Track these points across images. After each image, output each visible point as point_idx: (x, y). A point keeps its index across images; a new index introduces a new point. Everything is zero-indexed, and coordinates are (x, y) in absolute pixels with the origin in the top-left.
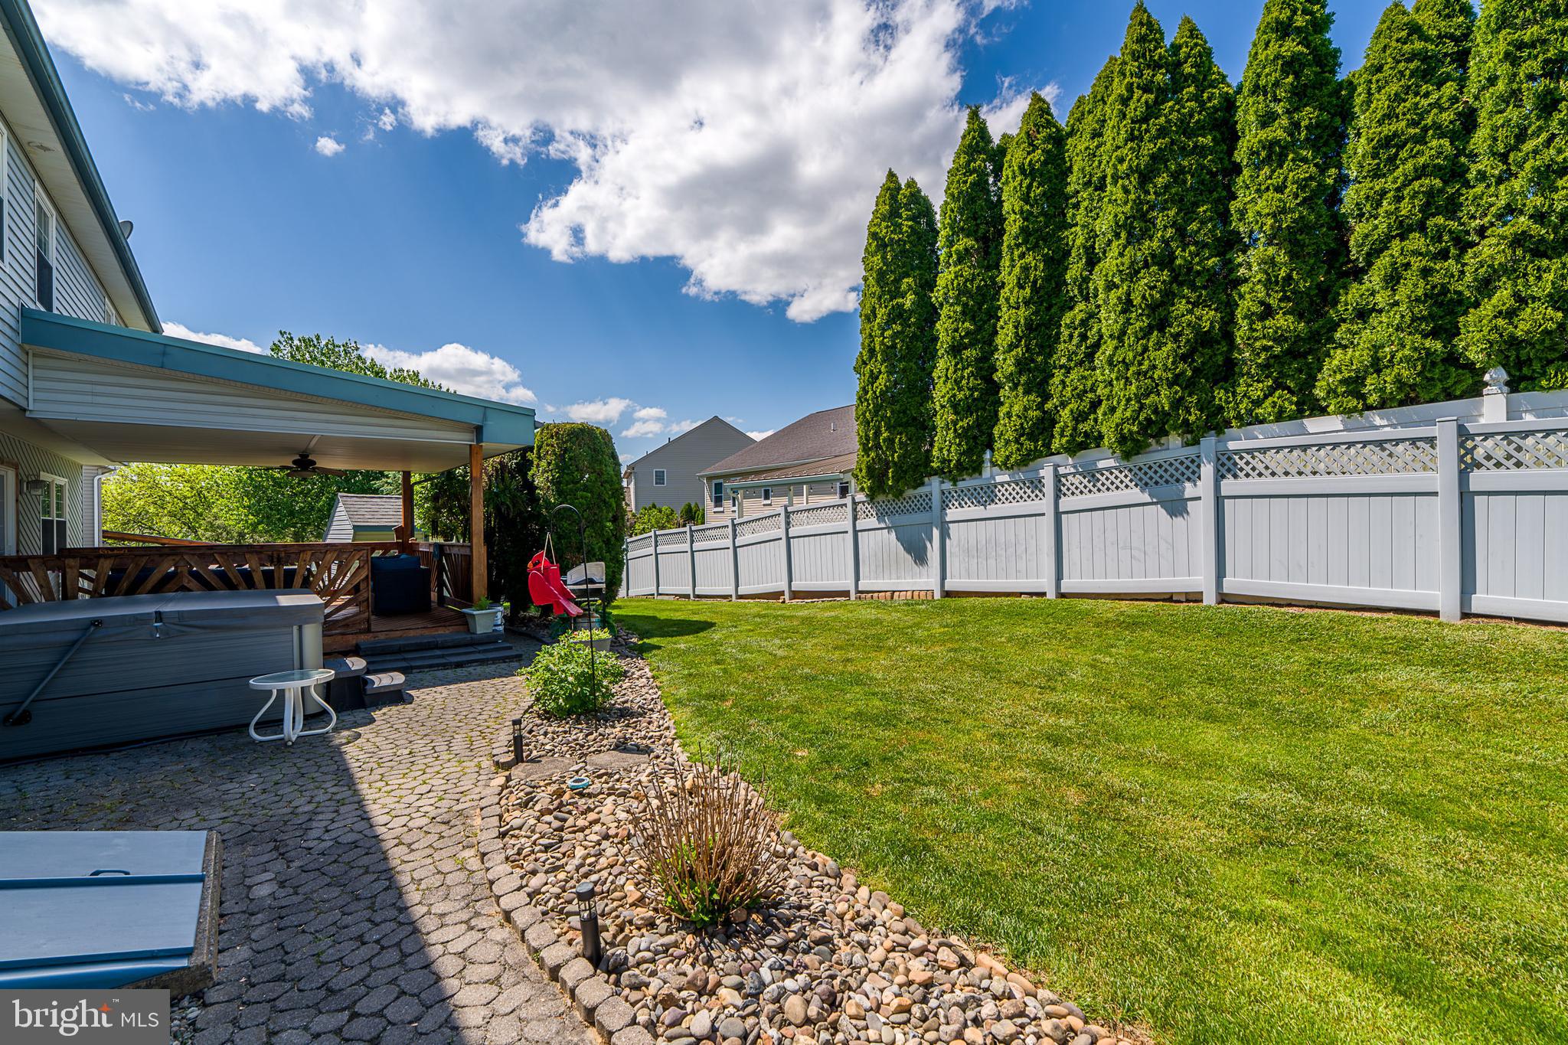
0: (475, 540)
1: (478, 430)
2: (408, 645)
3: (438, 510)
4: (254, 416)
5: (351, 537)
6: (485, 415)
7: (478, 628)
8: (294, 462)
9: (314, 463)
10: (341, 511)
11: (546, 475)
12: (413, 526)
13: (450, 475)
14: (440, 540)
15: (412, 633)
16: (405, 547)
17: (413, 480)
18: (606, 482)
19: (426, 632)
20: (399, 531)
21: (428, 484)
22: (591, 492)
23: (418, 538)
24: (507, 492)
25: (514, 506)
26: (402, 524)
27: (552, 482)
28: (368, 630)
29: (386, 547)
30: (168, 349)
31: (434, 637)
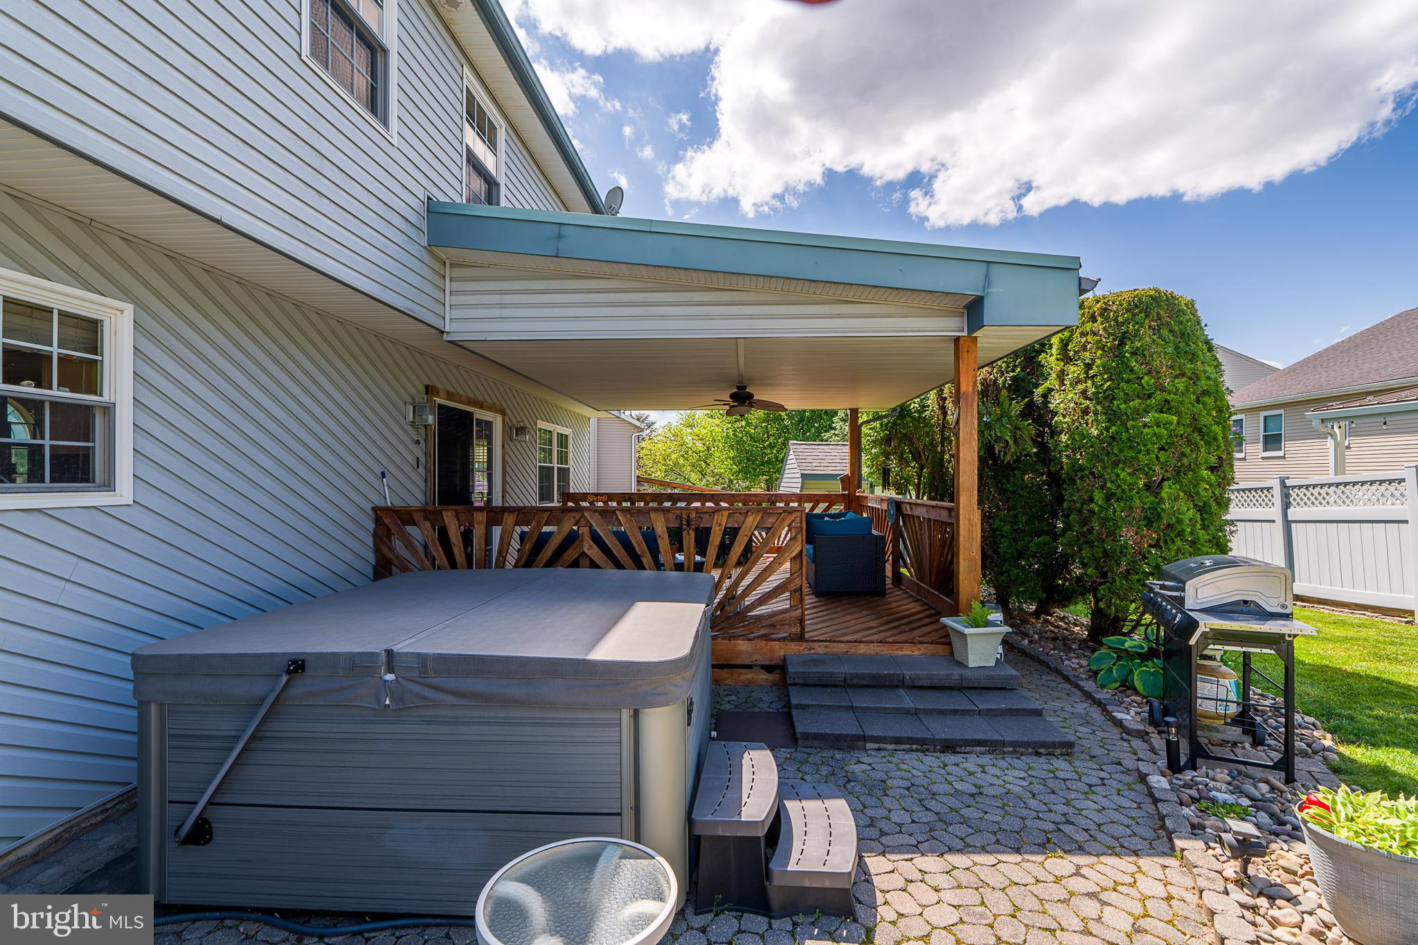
0: (963, 500)
1: (974, 310)
2: (857, 676)
3: (887, 455)
4: (663, 317)
5: (799, 485)
6: (987, 277)
7: (971, 657)
8: (732, 396)
9: (751, 396)
10: (792, 461)
11: (1080, 387)
12: (860, 475)
13: (903, 411)
14: (891, 493)
15: (862, 649)
16: (853, 502)
17: (860, 421)
18: (1206, 393)
19: (884, 650)
20: (845, 481)
21: (877, 424)
22: (1178, 413)
23: (864, 491)
24: (1005, 420)
25: (1015, 442)
26: (848, 472)
27: (1095, 398)
28: (801, 637)
29: (831, 499)
30: (565, 230)
31: (895, 661)
